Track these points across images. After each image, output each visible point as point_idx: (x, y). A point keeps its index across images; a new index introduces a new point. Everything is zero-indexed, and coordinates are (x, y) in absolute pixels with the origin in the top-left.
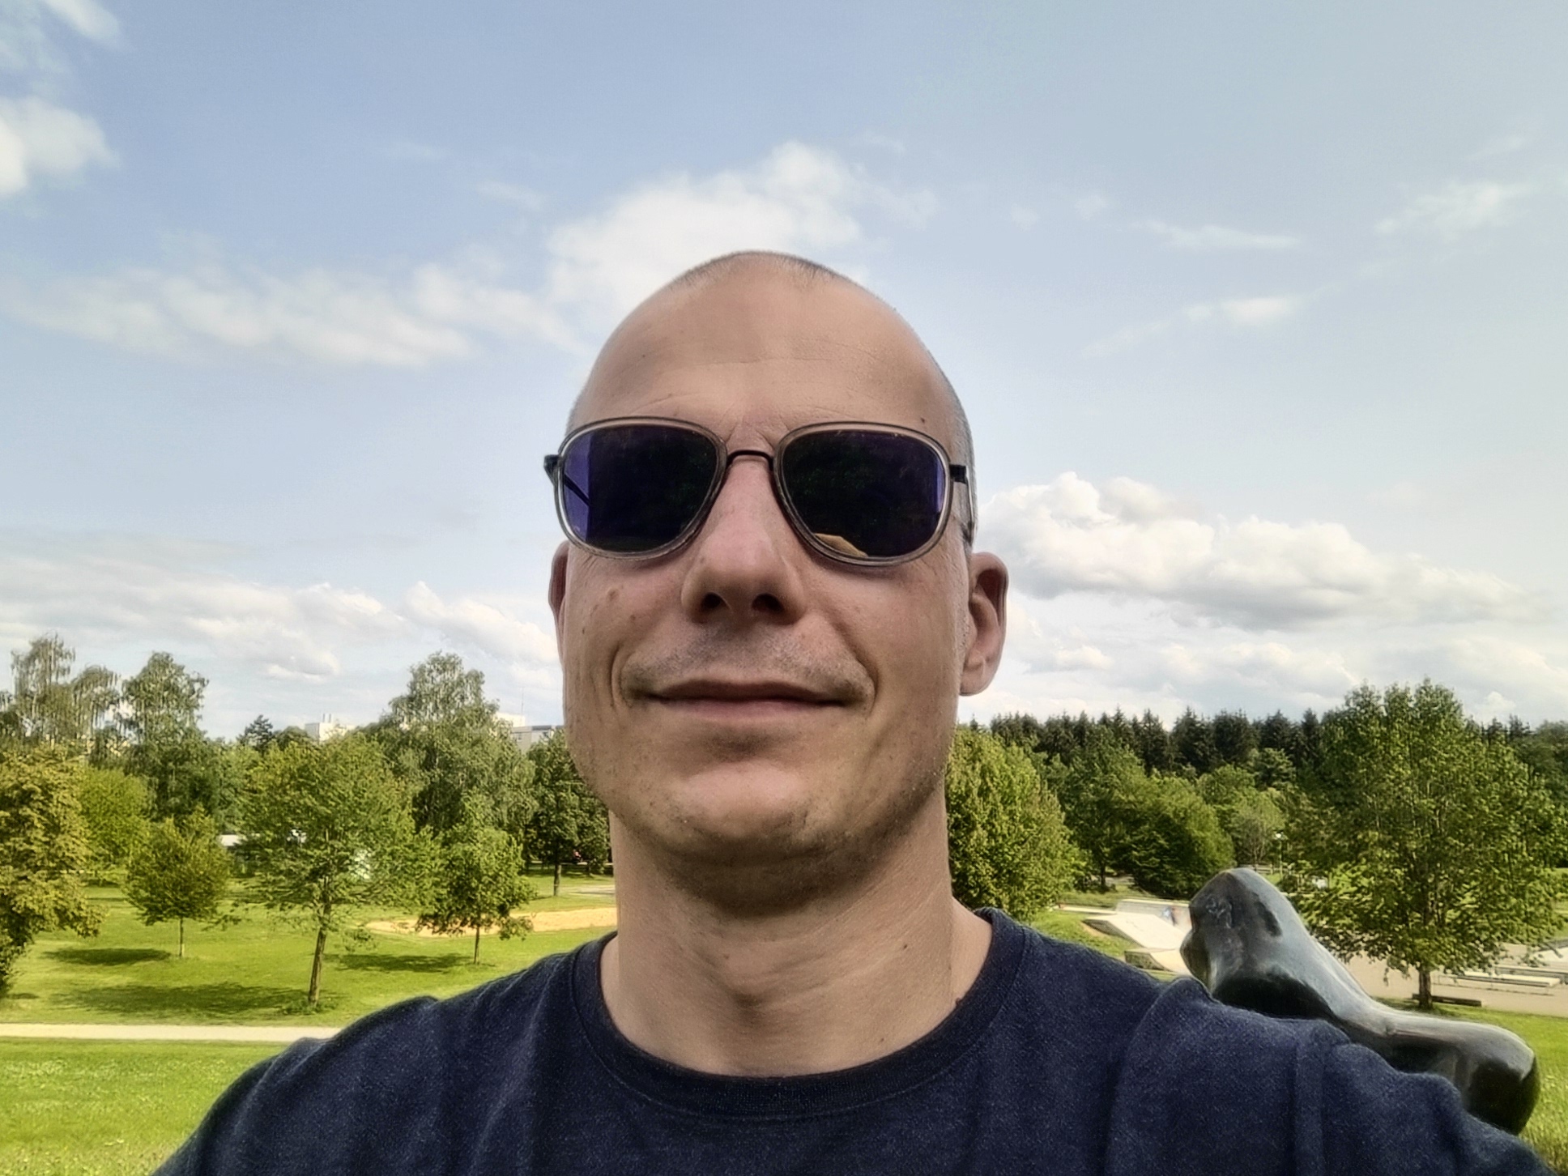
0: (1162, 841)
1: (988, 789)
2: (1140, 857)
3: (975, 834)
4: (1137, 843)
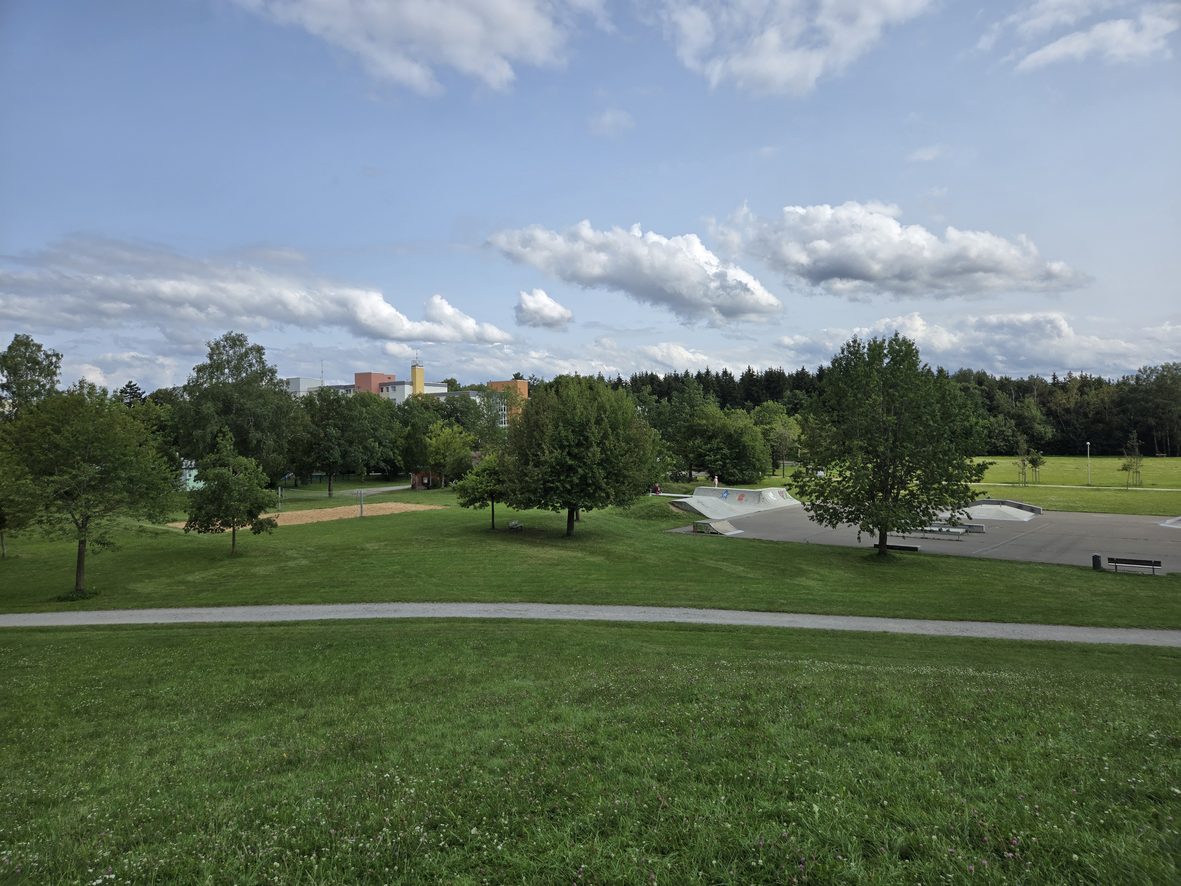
2: (711, 460)
4: (710, 451)
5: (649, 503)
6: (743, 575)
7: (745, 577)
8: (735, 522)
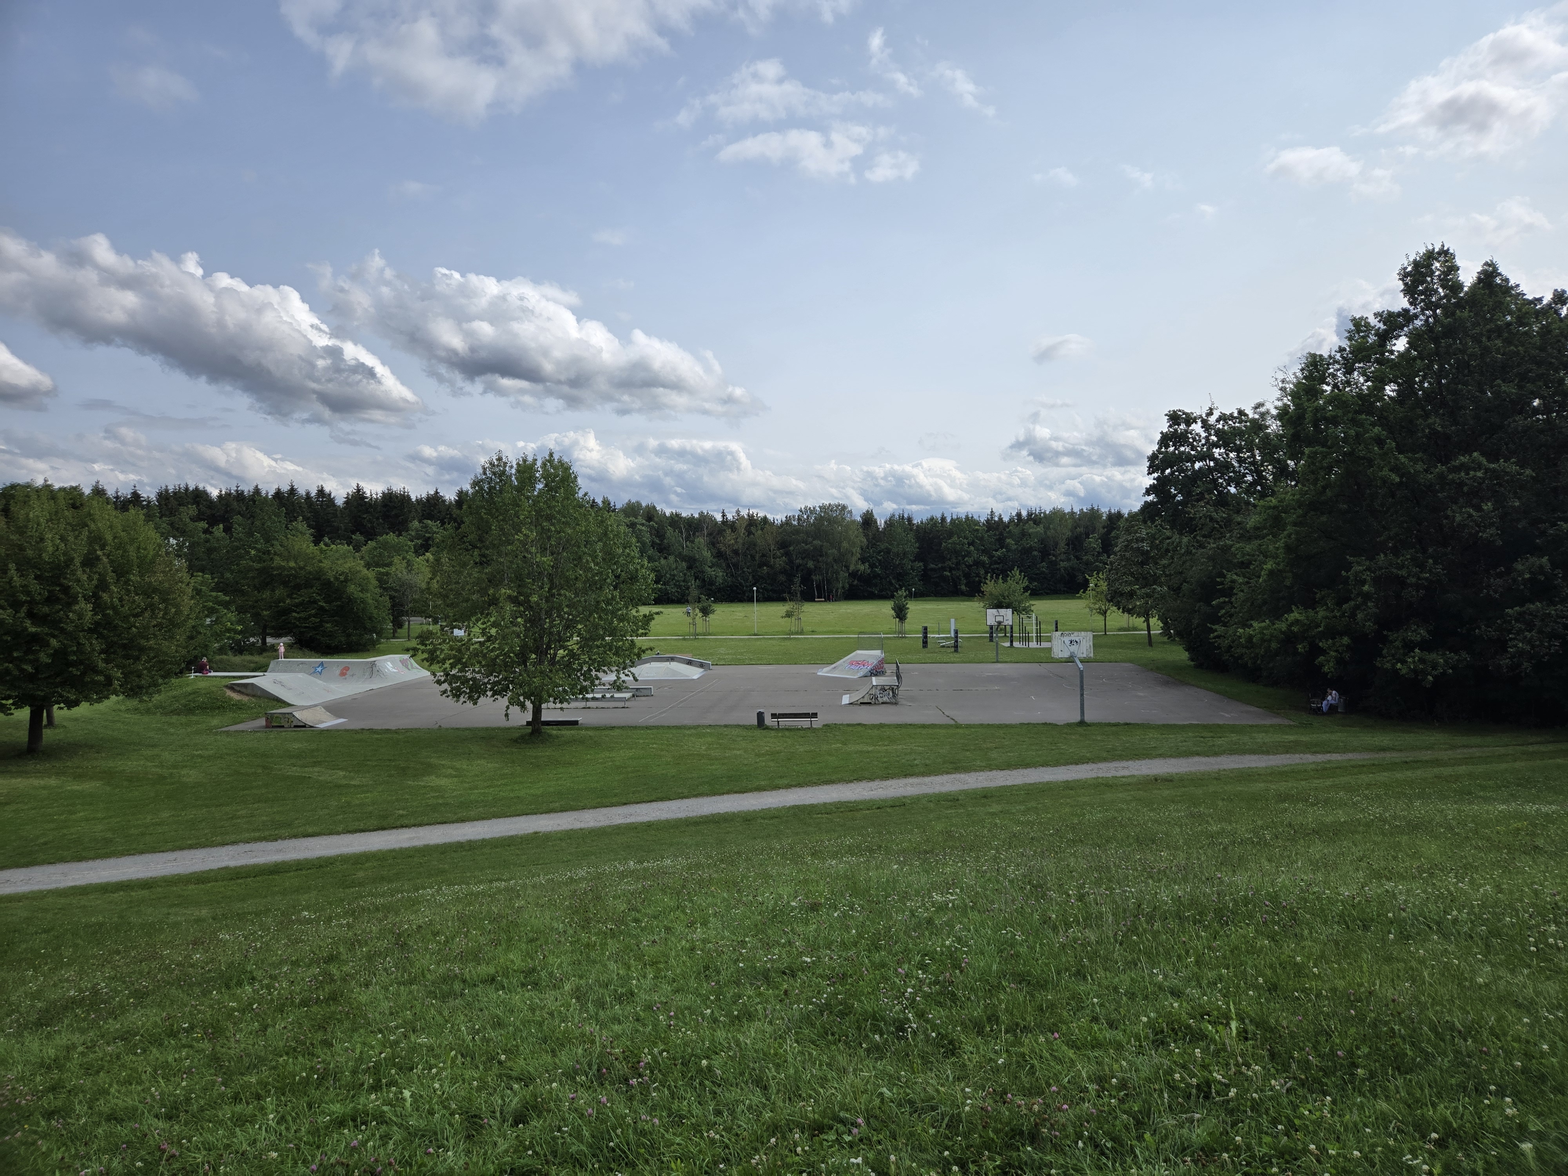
0: (322, 603)
1: (98, 558)
2: (300, 618)
3: (77, 607)
4: (297, 606)
5: (189, 689)
6: (344, 782)
7: (348, 786)
8: (334, 708)
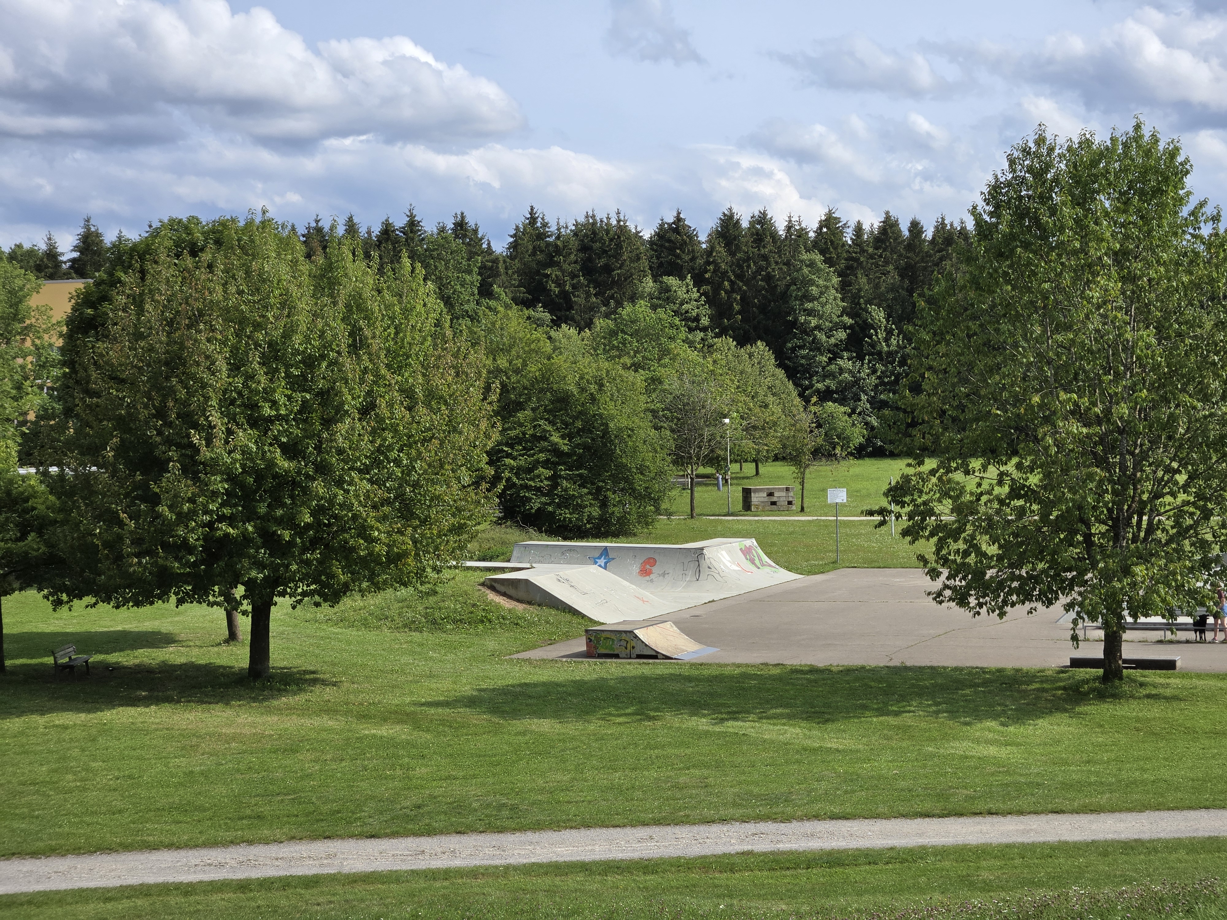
0: (555, 438)
2: (519, 468)
8: (688, 626)
